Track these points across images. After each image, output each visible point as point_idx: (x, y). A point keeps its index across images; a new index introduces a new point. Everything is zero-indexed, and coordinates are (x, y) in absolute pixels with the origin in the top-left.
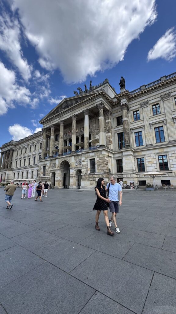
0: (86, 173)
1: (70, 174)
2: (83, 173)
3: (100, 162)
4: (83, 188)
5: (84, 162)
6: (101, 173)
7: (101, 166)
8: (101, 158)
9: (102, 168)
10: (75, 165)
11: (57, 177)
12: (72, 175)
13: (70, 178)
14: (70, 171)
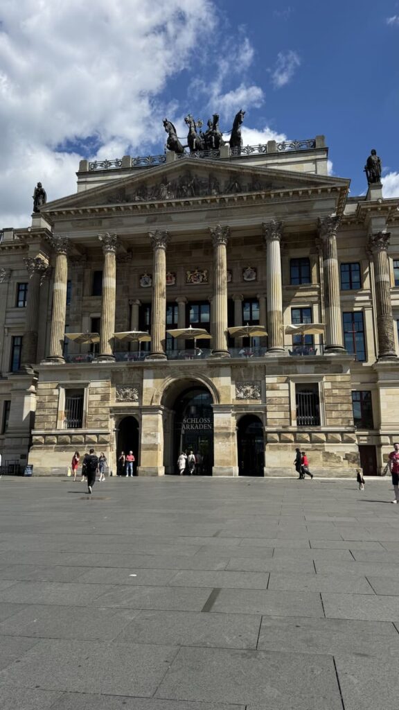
0: (284, 427)
1: (215, 425)
2: (273, 426)
3: (335, 396)
4: (274, 472)
5: (272, 389)
6: (343, 429)
7: (339, 409)
8: (338, 385)
9: (343, 416)
10: (233, 396)
11: (147, 435)
12: (225, 431)
13: (216, 440)
14: (215, 415)
